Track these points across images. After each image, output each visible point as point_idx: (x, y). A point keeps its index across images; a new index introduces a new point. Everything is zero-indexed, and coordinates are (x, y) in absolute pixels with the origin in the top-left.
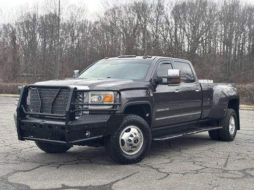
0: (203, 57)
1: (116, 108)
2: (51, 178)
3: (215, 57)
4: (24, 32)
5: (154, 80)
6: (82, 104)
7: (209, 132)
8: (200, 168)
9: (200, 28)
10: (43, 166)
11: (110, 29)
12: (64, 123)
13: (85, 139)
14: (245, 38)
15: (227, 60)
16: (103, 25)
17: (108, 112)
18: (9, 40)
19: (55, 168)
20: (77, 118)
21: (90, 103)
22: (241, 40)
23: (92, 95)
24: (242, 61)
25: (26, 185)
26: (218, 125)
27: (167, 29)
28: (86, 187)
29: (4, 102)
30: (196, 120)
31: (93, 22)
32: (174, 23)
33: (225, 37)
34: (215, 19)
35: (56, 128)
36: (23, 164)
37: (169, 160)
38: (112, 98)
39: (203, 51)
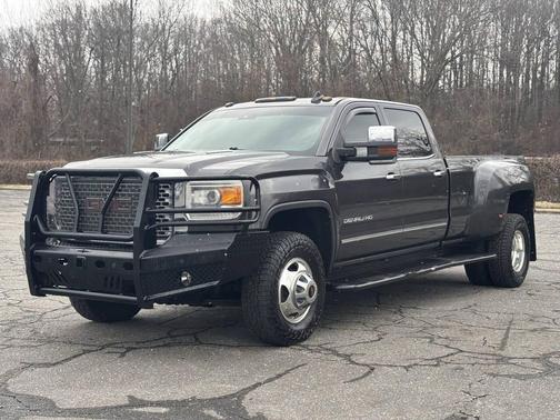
0: (454, 97)
1: (250, 218)
2: (106, 380)
3: (481, 93)
4: (56, 45)
5: (337, 151)
6: (172, 209)
7: (467, 266)
8: (446, 351)
9: (448, 31)
10: (89, 351)
11: (246, 36)
12: (129, 255)
13: (181, 291)
14: (550, 51)
15: (509, 102)
16: (231, 28)
17: (231, 228)
18: (23, 64)
19: (115, 356)
20: (159, 242)
21: (189, 207)
22: (540, 57)
23: (194, 190)
24: (541, 103)
25: (46, 399)
26: (486, 252)
27: (375, 34)
28: (184, 402)
29: (14, 203)
30: (435, 241)
31: (208, 19)
32: (389, 20)
33: (504, 49)
34: (482, 8)
35: (114, 265)
36: (44, 348)
37: (376, 334)
38: (239, 194)
39: (456, 81)
